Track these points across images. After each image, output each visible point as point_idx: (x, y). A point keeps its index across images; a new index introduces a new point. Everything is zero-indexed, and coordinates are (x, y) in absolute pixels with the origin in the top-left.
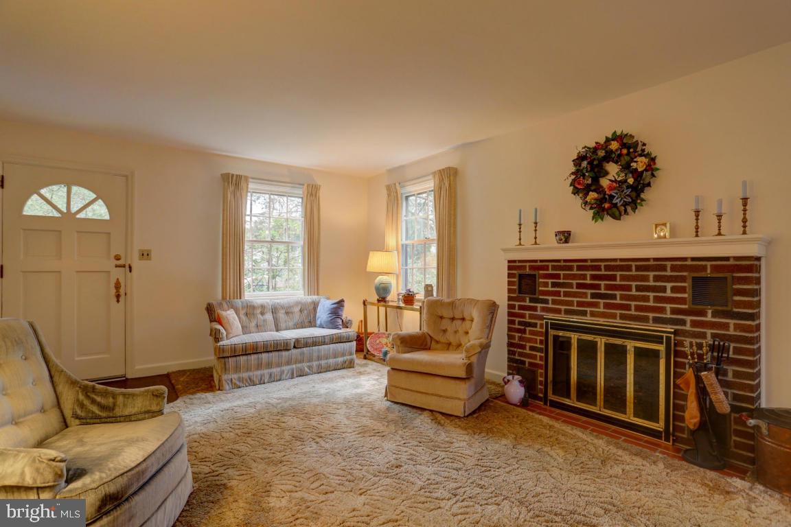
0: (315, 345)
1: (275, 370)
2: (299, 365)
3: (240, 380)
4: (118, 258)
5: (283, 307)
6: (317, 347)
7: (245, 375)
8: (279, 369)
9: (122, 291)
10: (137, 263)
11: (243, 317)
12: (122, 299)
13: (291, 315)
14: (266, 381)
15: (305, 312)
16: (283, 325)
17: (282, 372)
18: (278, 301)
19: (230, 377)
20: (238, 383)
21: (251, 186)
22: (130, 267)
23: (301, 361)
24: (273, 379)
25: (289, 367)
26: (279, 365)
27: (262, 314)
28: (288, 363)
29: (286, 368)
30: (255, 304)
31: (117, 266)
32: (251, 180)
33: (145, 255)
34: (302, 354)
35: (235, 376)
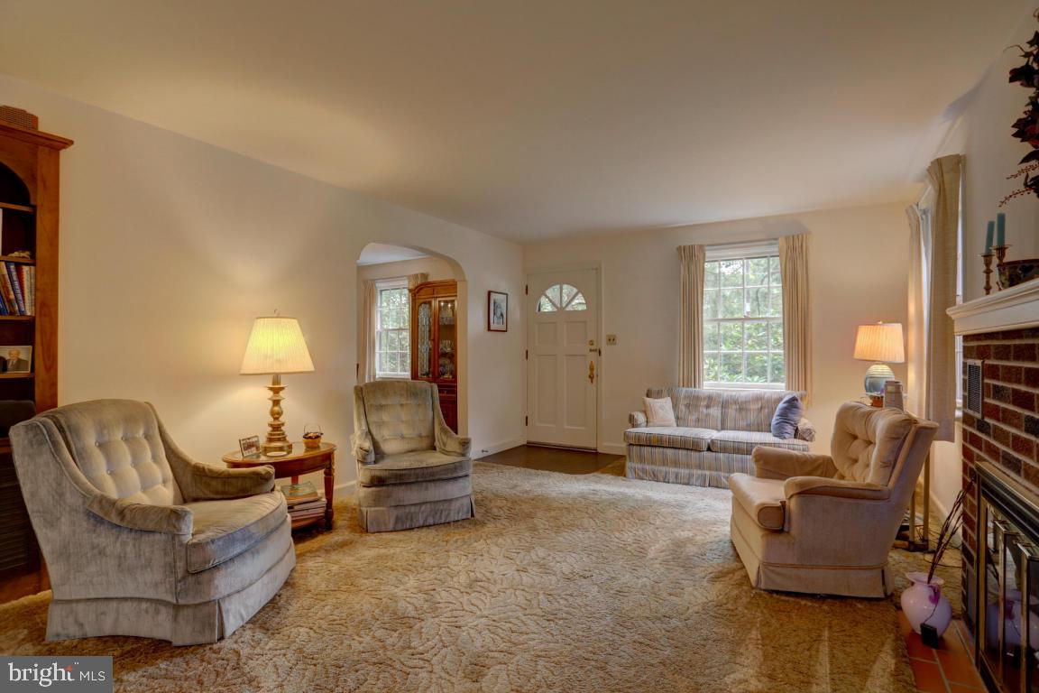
0: (738, 453)
1: (684, 472)
2: (714, 473)
3: (644, 471)
4: (592, 343)
5: (736, 402)
6: (740, 456)
7: (648, 467)
8: (687, 471)
9: (595, 372)
10: (604, 348)
11: (682, 408)
12: (594, 379)
13: (744, 413)
14: (671, 480)
15: (766, 410)
16: (729, 423)
17: (691, 476)
18: (734, 393)
19: (633, 465)
20: (641, 474)
21: (708, 254)
22: (600, 352)
23: (718, 469)
24: (678, 480)
25: (700, 472)
26: (688, 466)
27: (708, 407)
28: (700, 467)
29: (697, 472)
30: (702, 395)
31: (591, 350)
32: (707, 248)
33: (612, 340)
34: (716, 459)
35: (638, 465)
